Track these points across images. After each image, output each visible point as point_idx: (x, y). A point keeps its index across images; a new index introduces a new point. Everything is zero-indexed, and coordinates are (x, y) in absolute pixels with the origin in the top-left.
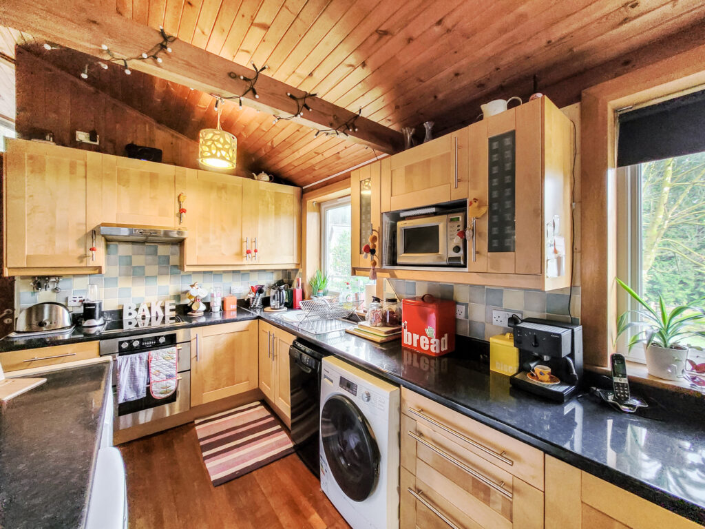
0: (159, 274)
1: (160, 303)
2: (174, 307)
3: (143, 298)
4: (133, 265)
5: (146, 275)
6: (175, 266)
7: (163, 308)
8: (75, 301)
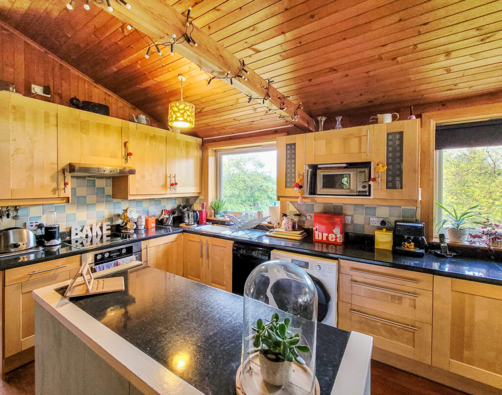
0: (97, 202)
1: (99, 225)
2: (109, 227)
3: (86, 221)
4: (77, 196)
5: (87, 203)
6: (109, 196)
7: (101, 228)
8: (32, 226)
